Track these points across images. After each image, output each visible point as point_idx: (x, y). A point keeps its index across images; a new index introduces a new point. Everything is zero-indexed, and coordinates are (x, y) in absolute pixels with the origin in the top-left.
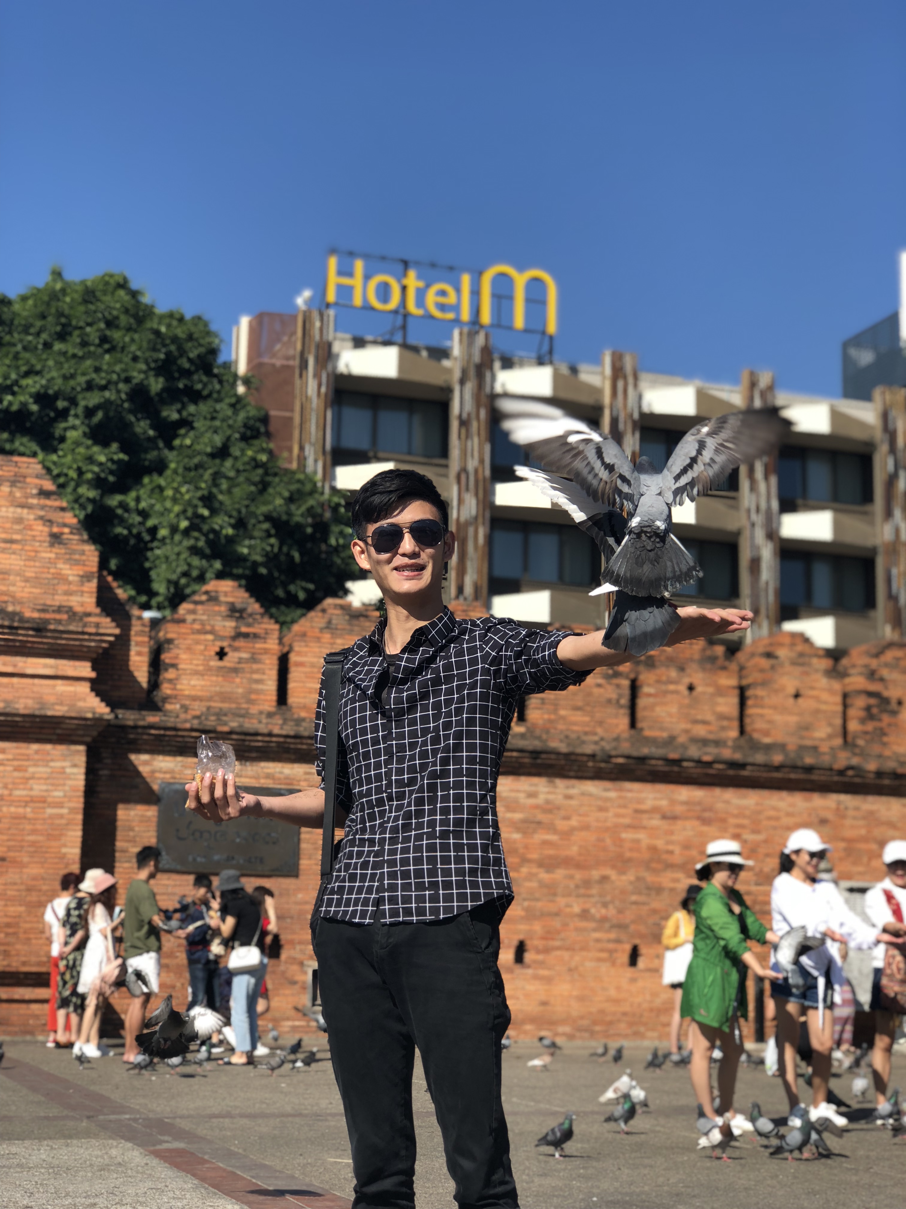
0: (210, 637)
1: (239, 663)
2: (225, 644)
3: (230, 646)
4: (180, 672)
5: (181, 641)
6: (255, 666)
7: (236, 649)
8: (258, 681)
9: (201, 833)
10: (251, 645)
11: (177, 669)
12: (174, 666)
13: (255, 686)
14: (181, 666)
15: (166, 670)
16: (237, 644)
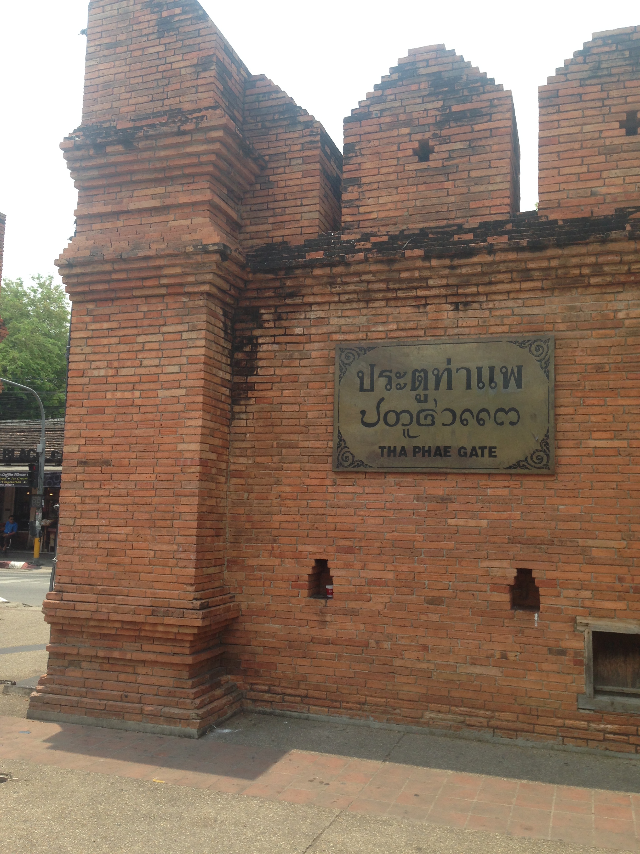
0: (406, 130)
1: (450, 158)
2: (427, 135)
3: (435, 136)
4: (365, 188)
5: (364, 145)
6: (474, 159)
7: (446, 140)
8: (478, 181)
9: (398, 415)
10: (468, 129)
11: (360, 185)
12: (356, 182)
13: (474, 189)
14: (364, 180)
15: (346, 189)
16: (445, 132)
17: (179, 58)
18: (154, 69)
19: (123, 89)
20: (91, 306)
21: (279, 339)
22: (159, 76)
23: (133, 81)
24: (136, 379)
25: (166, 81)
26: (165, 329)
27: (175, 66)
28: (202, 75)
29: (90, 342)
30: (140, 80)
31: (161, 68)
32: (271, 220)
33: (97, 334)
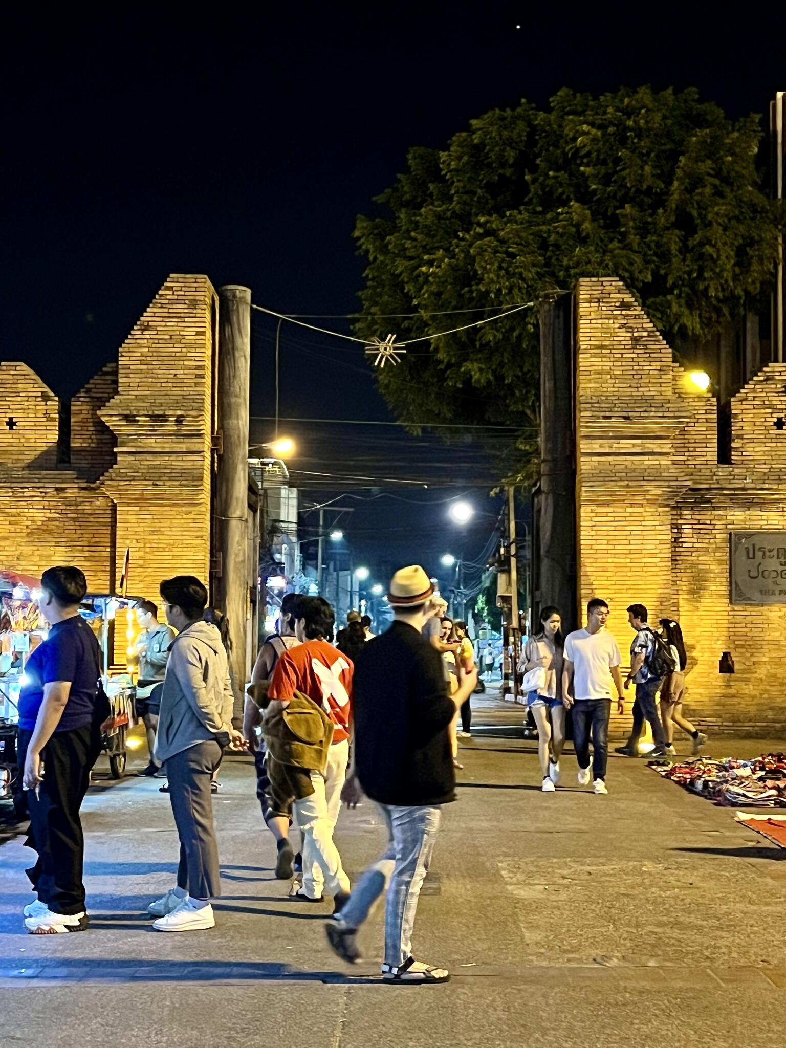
0: (769, 411)
2: (782, 415)
4: (745, 441)
9: (769, 572)
11: (741, 439)
12: (739, 436)
14: (746, 436)
15: (733, 440)
17: (648, 363)
18: (631, 368)
19: (609, 377)
20: (594, 507)
21: (694, 526)
22: (634, 372)
23: (616, 373)
24: (627, 552)
25: (639, 377)
26: (643, 523)
27: (645, 368)
28: (663, 377)
29: (594, 528)
30: (620, 372)
31: (635, 368)
32: (687, 454)
33: (598, 524)
